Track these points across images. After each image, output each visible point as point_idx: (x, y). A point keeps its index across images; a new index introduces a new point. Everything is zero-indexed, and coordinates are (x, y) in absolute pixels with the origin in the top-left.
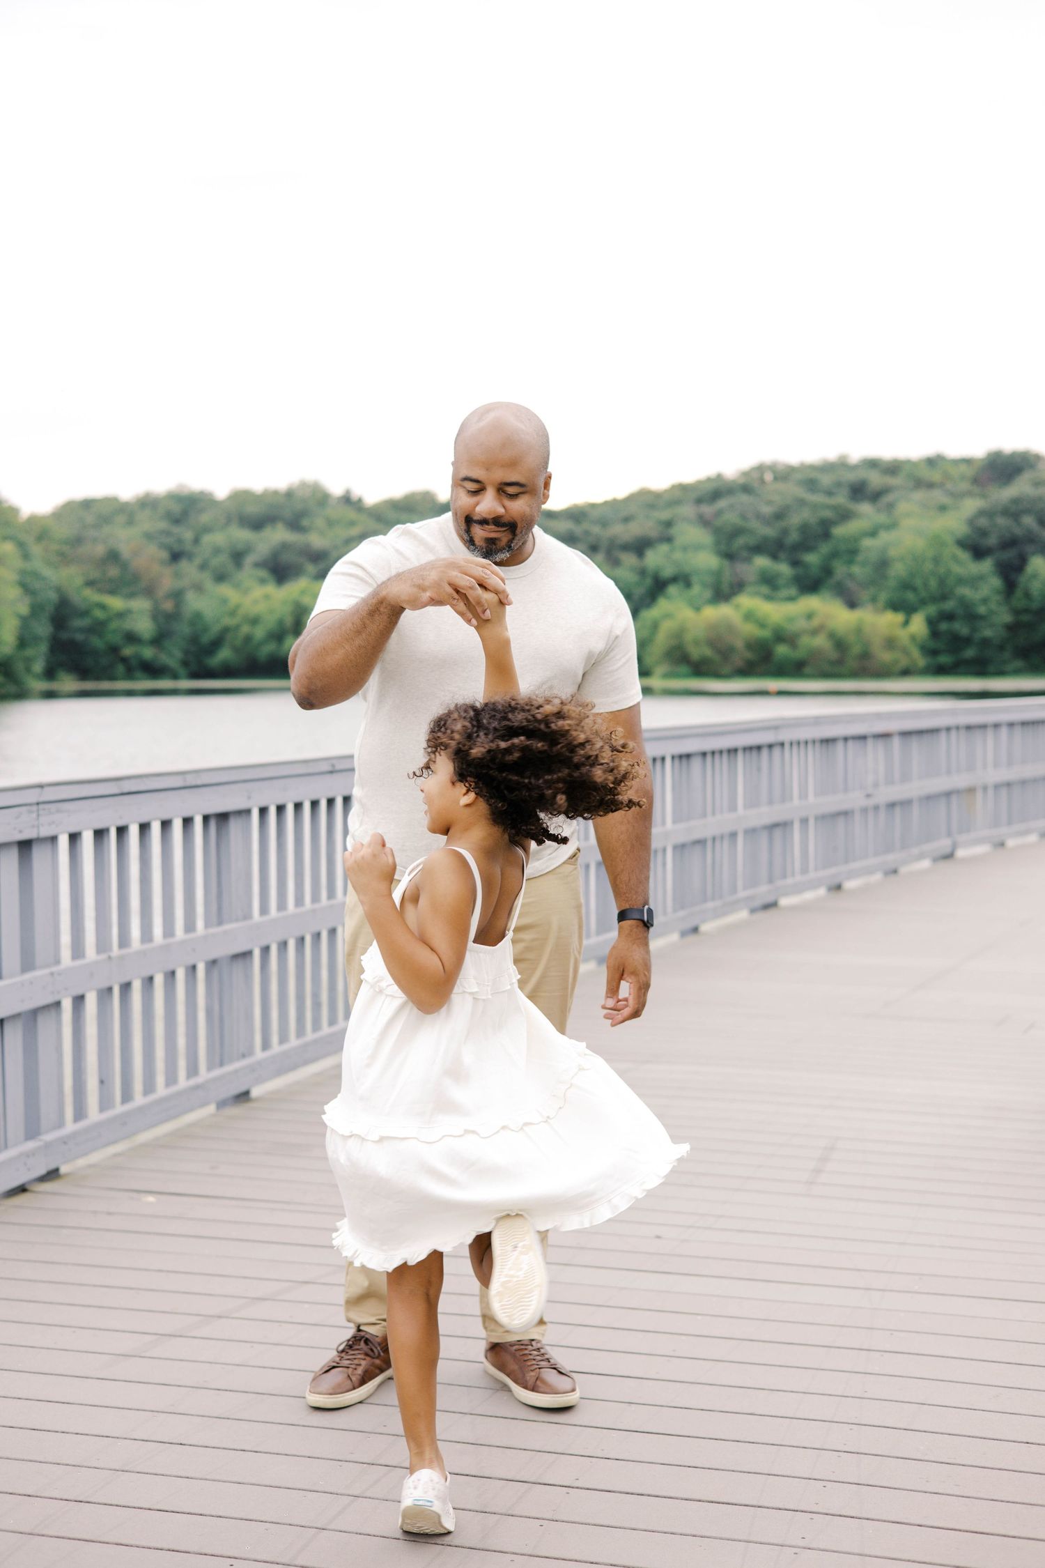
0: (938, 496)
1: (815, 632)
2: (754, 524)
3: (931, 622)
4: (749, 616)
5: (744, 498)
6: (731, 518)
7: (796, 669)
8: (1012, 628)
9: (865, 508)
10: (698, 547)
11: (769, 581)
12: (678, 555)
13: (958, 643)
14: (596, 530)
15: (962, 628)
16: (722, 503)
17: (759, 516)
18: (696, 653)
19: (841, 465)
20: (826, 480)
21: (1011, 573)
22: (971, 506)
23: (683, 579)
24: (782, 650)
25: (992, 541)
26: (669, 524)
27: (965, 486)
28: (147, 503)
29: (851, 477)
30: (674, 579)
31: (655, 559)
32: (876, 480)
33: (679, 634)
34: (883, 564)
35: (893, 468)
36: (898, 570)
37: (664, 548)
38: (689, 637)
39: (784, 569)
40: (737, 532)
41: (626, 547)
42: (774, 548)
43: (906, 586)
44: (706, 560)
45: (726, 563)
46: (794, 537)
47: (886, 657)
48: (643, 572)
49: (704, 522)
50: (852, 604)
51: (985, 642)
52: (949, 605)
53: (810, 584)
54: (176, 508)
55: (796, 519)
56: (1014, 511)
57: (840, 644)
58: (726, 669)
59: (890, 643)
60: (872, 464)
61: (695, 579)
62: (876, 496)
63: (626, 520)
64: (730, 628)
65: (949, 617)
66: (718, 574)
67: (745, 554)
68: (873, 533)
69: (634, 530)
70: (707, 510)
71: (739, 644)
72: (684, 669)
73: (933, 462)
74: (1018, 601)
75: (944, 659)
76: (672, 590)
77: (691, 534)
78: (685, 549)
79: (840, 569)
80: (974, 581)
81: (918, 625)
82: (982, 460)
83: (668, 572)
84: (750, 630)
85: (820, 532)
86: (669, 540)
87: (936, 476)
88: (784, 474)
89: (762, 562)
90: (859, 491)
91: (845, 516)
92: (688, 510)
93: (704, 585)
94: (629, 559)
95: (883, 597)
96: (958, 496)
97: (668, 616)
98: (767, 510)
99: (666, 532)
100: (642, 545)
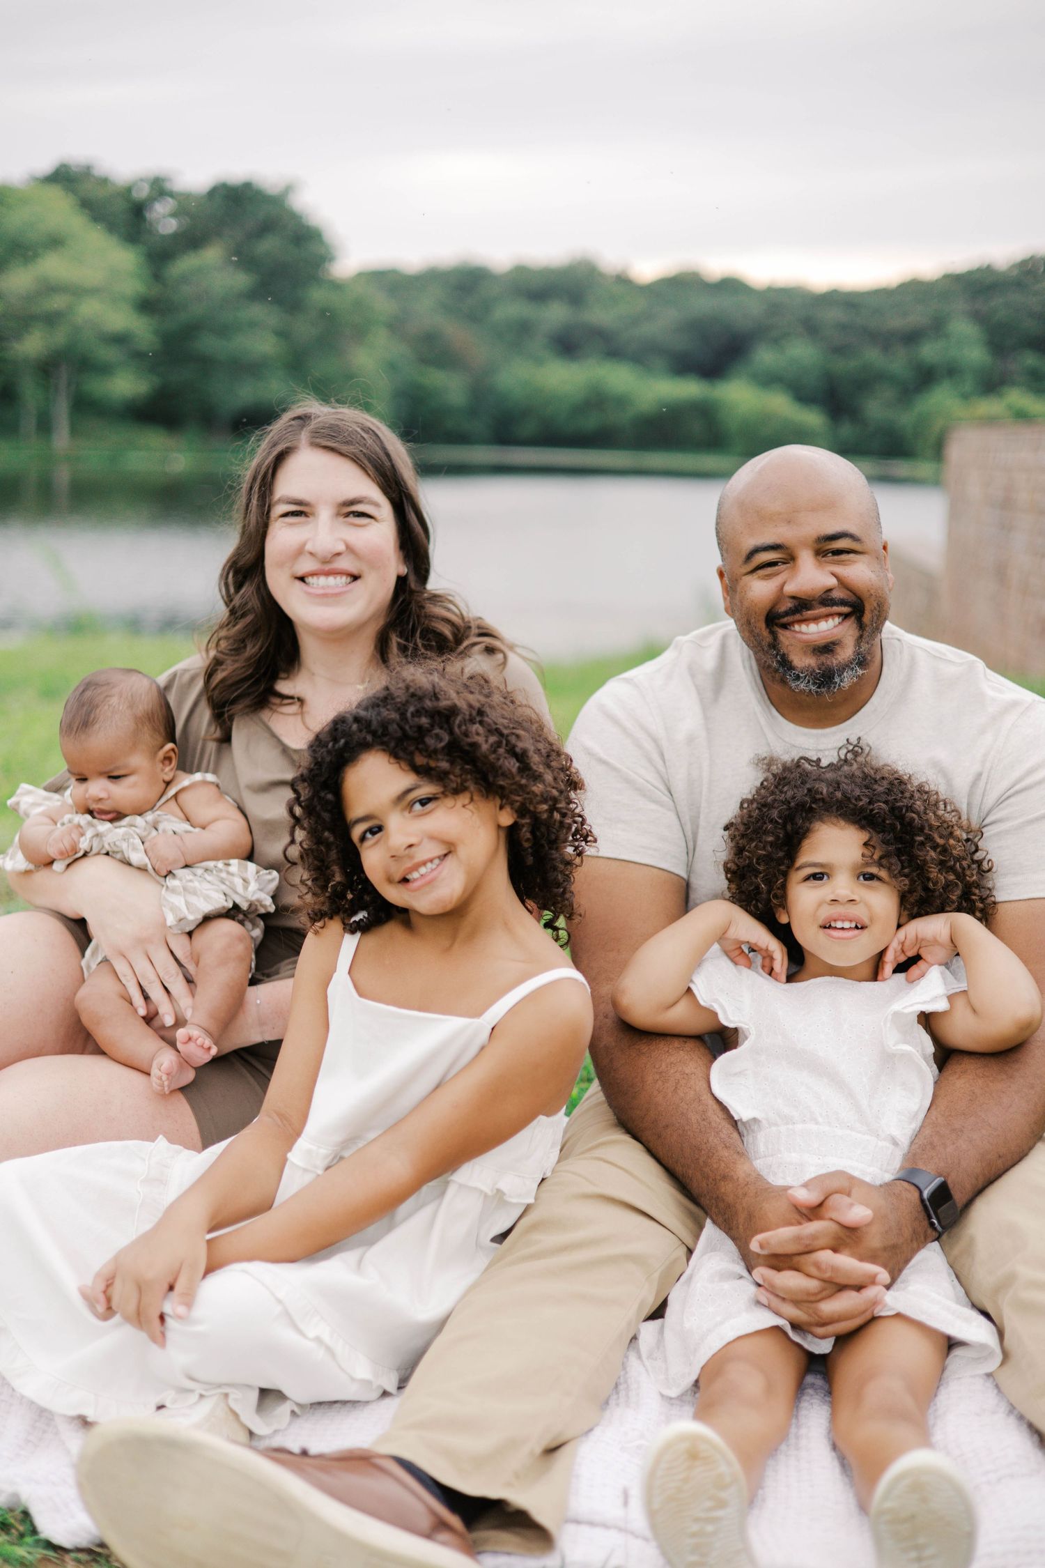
5: (1018, 294)
6: (1004, 316)
10: (966, 342)
23: (952, 371)
37: (938, 341)
40: (1010, 329)
41: (898, 338)
44: (975, 354)
45: (998, 358)
49: (979, 317)
66: (990, 367)
67: (1015, 348)
70: (983, 304)
77: (962, 328)
83: (942, 365)
89: (1030, 359)
92: (960, 305)
93: (973, 377)
94: (902, 351)
99: (937, 327)
100: (912, 338)
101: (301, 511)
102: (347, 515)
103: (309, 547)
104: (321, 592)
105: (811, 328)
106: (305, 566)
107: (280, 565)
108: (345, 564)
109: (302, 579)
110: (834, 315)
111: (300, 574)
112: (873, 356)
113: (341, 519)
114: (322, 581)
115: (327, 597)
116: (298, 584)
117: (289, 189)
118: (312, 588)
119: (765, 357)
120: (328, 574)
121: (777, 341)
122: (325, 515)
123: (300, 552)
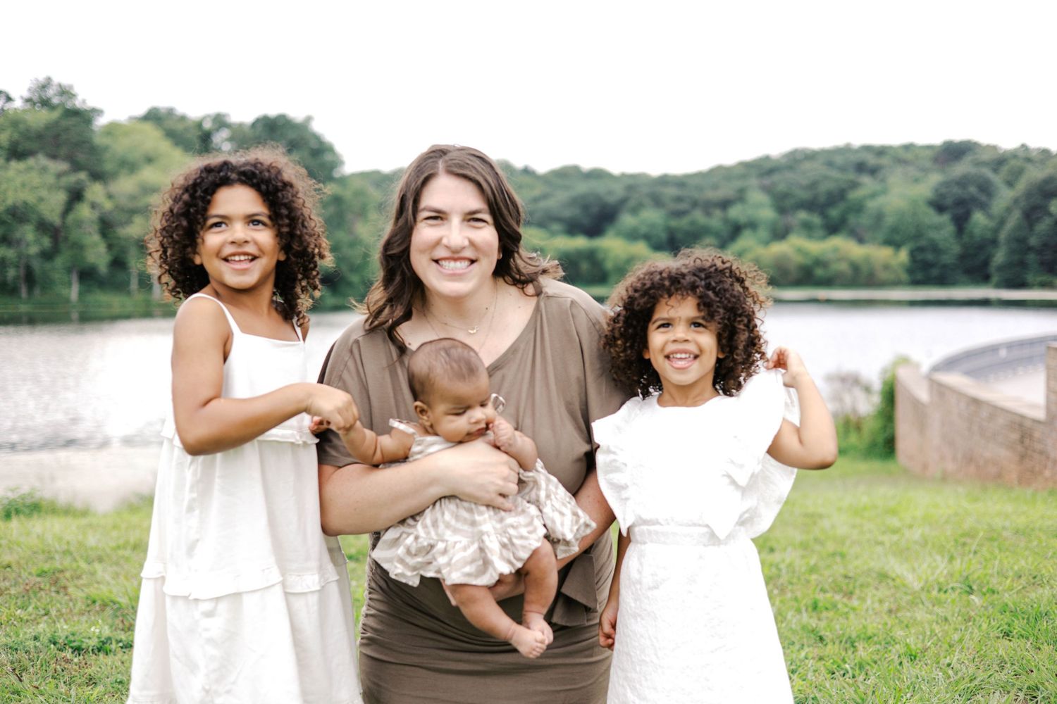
0: (912, 171)
1: (839, 260)
2: (796, 191)
3: (912, 254)
4: (800, 251)
5: (789, 174)
6: (782, 187)
7: (828, 282)
8: (962, 257)
9: (866, 180)
10: (761, 206)
11: (807, 228)
12: (749, 210)
13: (926, 266)
14: (694, 194)
15: (930, 257)
16: (775, 177)
17: (799, 186)
19: (847, 150)
20: (839, 160)
21: (961, 221)
22: (935, 179)
23: (753, 225)
24: (819, 272)
25: (949, 201)
26: (741, 191)
27: (928, 164)
29: (854, 158)
30: (747, 226)
31: (733, 212)
32: (871, 160)
34: (879, 217)
35: (881, 151)
36: (890, 221)
37: (740, 206)
39: (816, 219)
40: (786, 196)
41: (714, 205)
42: (810, 206)
43: (895, 230)
44: (767, 214)
45: (780, 215)
46: (822, 199)
47: (883, 275)
48: (726, 221)
49: (767, 190)
50: (861, 241)
51: (945, 266)
52: (923, 243)
53: (833, 229)
55: (824, 187)
56: (963, 182)
57: (855, 268)
58: (785, 282)
59: (886, 267)
60: (867, 148)
61: (759, 226)
62: (874, 172)
63: (715, 188)
64: (788, 258)
65: (921, 249)
66: (775, 222)
67: (791, 210)
68: (873, 196)
69: (719, 194)
70: (766, 181)
71: (793, 268)
73: (908, 147)
74: (966, 239)
75: (919, 276)
76: (746, 232)
77: (757, 197)
78: (753, 207)
79: (852, 220)
80: (938, 228)
81: (903, 256)
82: (941, 146)
83: (743, 221)
84: (798, 259)
85: (837, 196)
86: (743, 201)
87: (909, 156)
88: (810, 156)
89: (803, 215)
90: (861, 168)
91: (854, 185)
92: (754, 181)
93: (766, 229)
94: (718, 213)
95: (881, 236)
96: (925, 171)
97: (747, 249)
98: (805, 182)
99: (740, 197)
100: (725, 204)
101: (439, 216)
102: (469, 220)
103: (445, 241)
104: (451, 272)
105: (657, 201)
106: (440, 253)
107: (422, 252)
108: (469, 253)
109: (437, 261)
110: (672, 191)
111: (436, 258)
112: (698, 216)
113: (466, 223)
114: (452, 264)
115: (455, 277)
116: (434, 264)
117: (309, 119)
118: (445, 269)
119: (627, 220)
120: (455, 260)
121: (635, 211)
122: (456, 220)
123: (438, 243)
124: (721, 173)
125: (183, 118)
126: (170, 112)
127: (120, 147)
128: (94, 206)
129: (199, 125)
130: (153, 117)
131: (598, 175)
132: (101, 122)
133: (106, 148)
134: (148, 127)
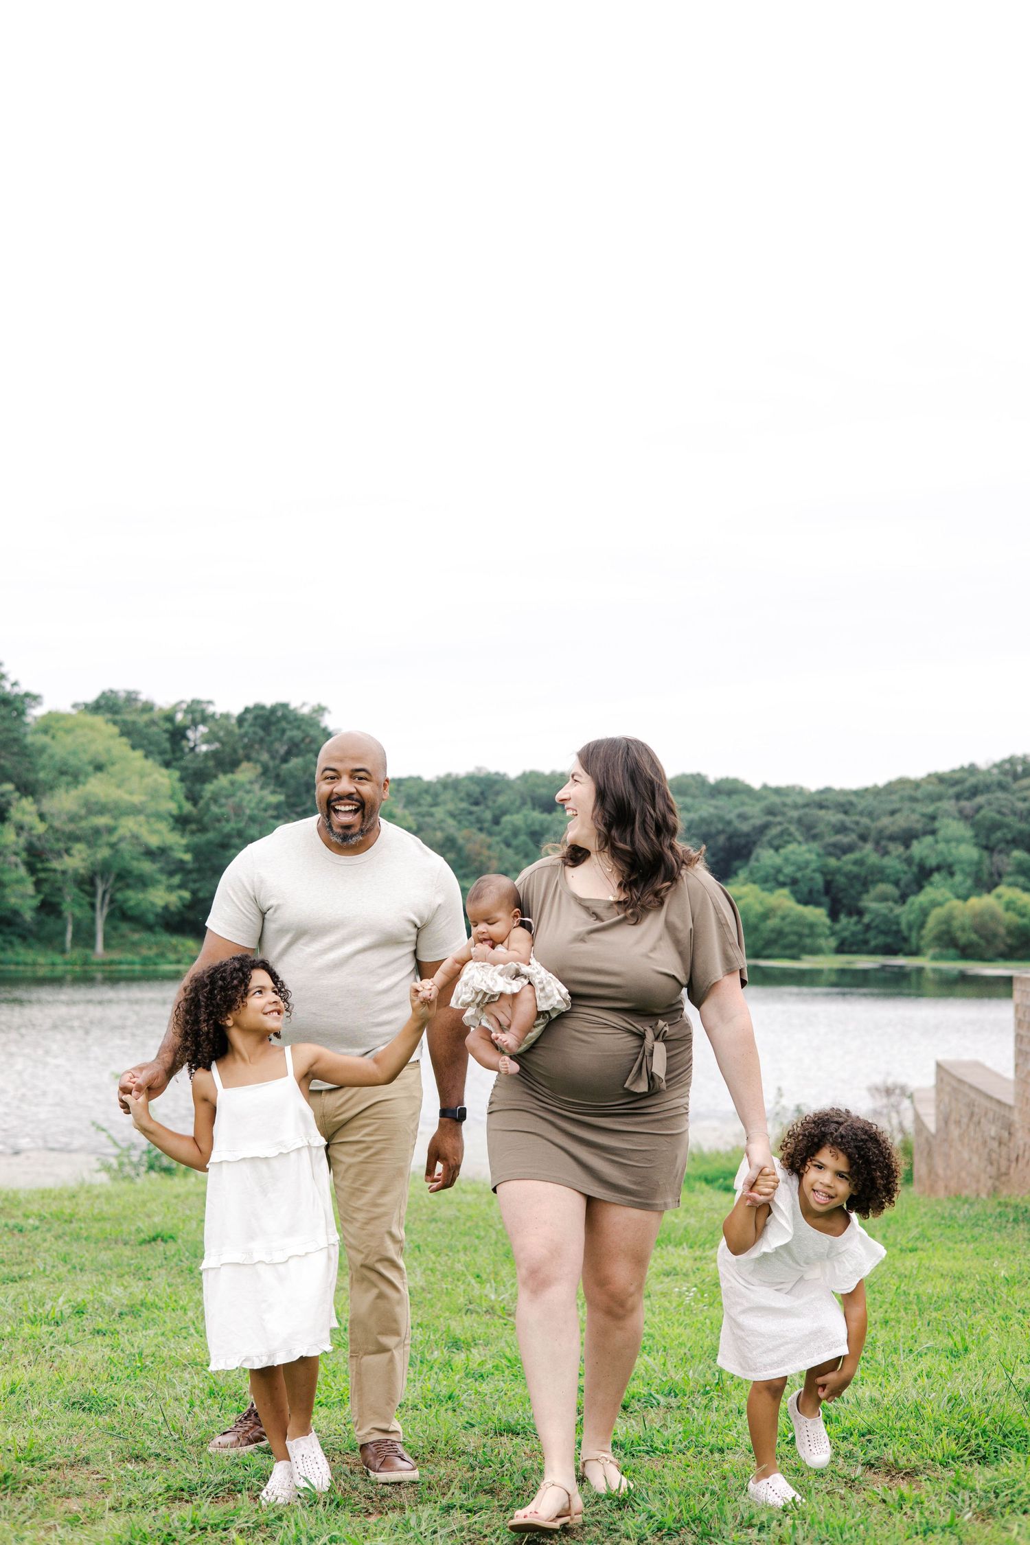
2: (1010, 819)
4: (1009, 906)
5: (1000, 794)
6: (988, 813)
10: (959, 840)
11: (1025, 872)
12: (941, 846)
14: (865, 821)
16: (980, 799)
17: (1014, 813)
18: (963, 938)
23: (947, 868)
26: (933, 818)
28: (450, 784)
30: (938, 868)
31: (919, 849)
33: (948, 920)
37: (929, 839)
38: (956, 924)
40: (996, 826)
41: (892, 838)
44: (968, 852)
45: (986, 854)
48: (909, 861)
49: (964, 816)
54: (476, 790)
58: (990, 954)
61: (956, 868)
63: (893, 813)
64: (994, 916)
66: (979, 863)
67: (1002, 845)
69: (901, 822)
70: (967, 805)
71: (1002, 931)
72: (952, 952)
76: (936, 877)
77: (953, 827)
78: (948, 841)
83: (932, 861)
84: (1010, 918)
86: (933, 832)
89: (1018, 854)
92: (950, 805)
93: (966, 874)
94: (897, 849)
97: (935, 904)
98: (1022, 807)
99: (930, 826)
100: (907, 838)
105: (810, 832)
110: (831, 816)
112: (869, 853)
117: (321, 710)
119: (766, 857)
121: (778, 844)
124: (904, 791)
125: (148, 707)
126: (131, 698)
127: (60, 748)
128: (20, 828)
129: (169, 718)
130: (107, 706)
131: (729, 789)
132: (36, 712)
133: (42, 750)
134: (99, 720)
